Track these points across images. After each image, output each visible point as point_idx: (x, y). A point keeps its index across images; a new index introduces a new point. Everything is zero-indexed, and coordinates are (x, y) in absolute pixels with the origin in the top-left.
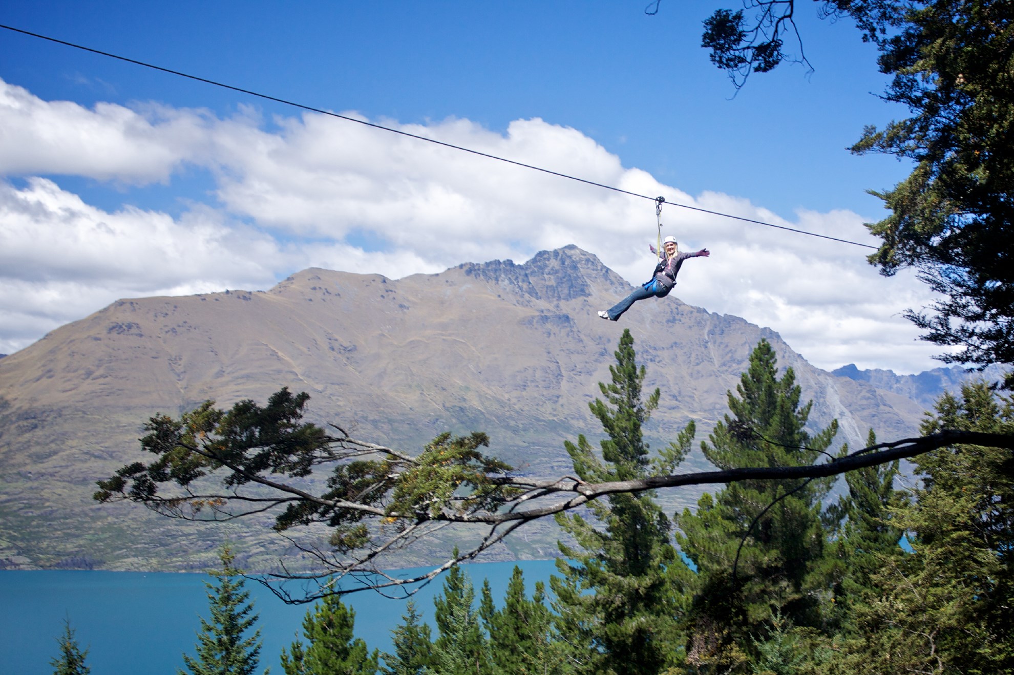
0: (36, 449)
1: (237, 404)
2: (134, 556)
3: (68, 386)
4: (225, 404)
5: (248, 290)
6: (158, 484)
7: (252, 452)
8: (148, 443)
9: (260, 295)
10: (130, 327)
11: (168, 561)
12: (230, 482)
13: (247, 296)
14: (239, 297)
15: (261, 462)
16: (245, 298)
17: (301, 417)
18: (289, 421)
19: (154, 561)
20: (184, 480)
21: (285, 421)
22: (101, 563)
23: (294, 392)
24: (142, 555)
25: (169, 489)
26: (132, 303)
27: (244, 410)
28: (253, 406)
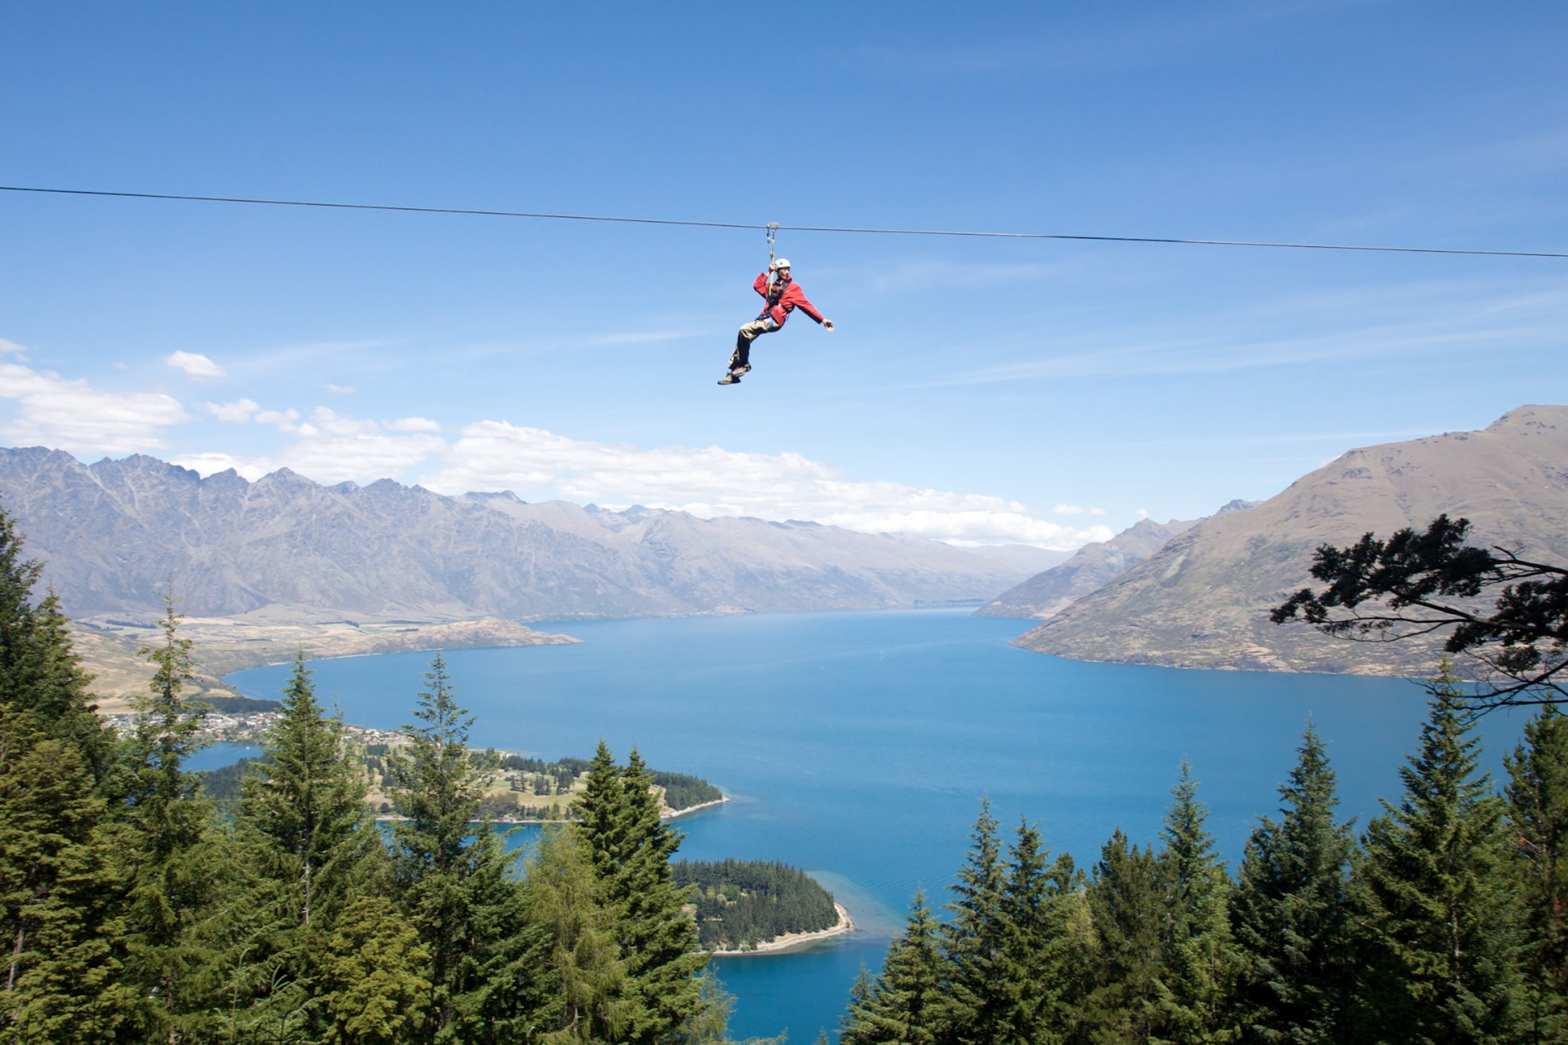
0: (1288, 575)
1: (1396, 534)
2: (1372, 663)
3: (1313, 523)
4: (1384, 535)
5: (1465, 431)
6: (1327, 608)
7: (1415, 579)
8: (1317, 572)
9: (1476, 434)
10: (1360, 471)
11: (1402, 667)
12: (1395, 604)
13: (1465, 436)
14: (1456, 438)
15: (1427, 586)
16: (1462, 439)
17: (1461, 540)
18: (1450, 544)
19: (1388, 667)
20: (1351, 604)
21: (1447, 546)
22: (1343, 667)
23: (1453, 519)
24: (1378, 662)
25: (1337, 613)
26: (1361, 452)
27: (1403, 540)
28: (1412, 533)
